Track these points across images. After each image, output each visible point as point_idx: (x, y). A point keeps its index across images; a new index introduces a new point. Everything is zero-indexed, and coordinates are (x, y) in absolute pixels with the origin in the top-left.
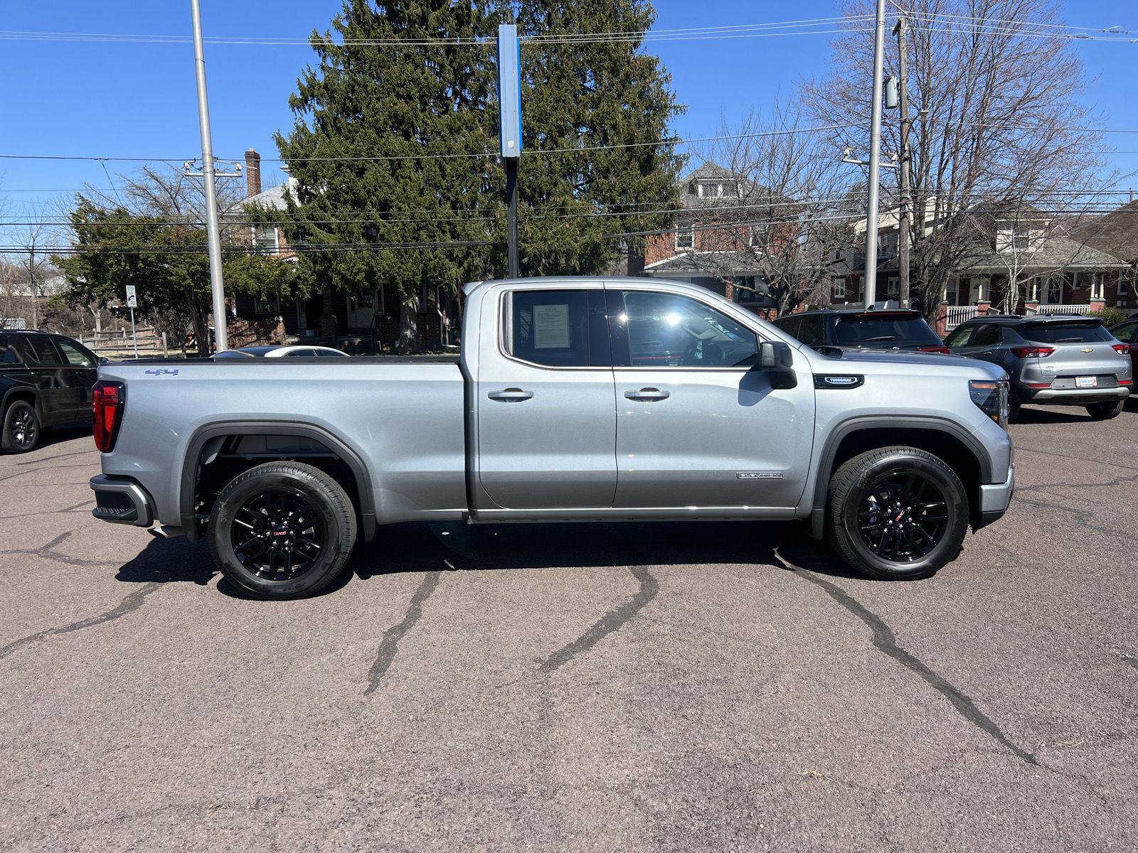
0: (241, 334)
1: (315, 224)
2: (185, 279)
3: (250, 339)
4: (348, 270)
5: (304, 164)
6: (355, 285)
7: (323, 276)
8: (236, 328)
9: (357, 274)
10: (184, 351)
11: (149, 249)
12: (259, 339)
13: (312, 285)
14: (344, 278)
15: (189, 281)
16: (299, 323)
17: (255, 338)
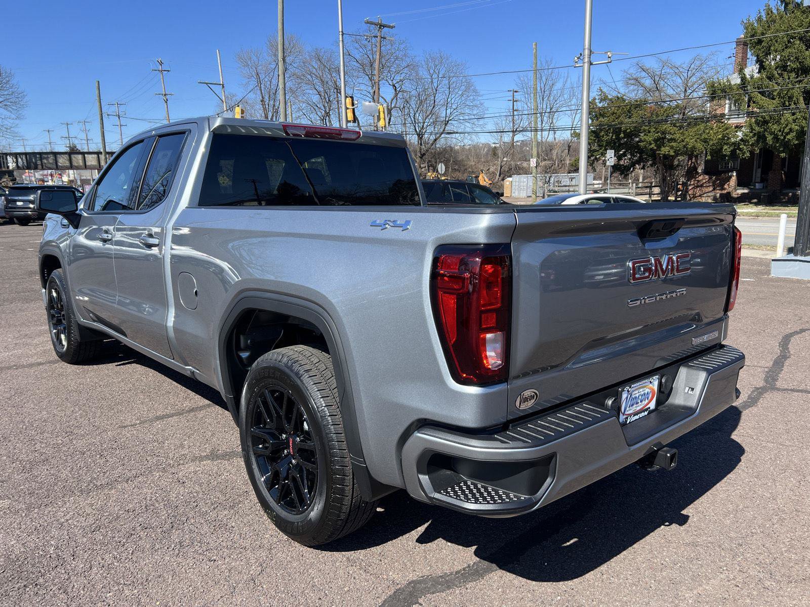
0: (702, 186)
1: (760, 92)
2: (651, 144)
3: (707, 190)
4: (780, 131)
5: (760, 42)
6: (786, 145)
7: (761, 137)
8: (698, 181)
9: (788, 134)
10: (650, 197)
11: (627, 123)
12: (714, 189)
13: (752, 145)
14: (776, 138)
15: (653, 146)
16: (754, 177)
17: (711, 189)
